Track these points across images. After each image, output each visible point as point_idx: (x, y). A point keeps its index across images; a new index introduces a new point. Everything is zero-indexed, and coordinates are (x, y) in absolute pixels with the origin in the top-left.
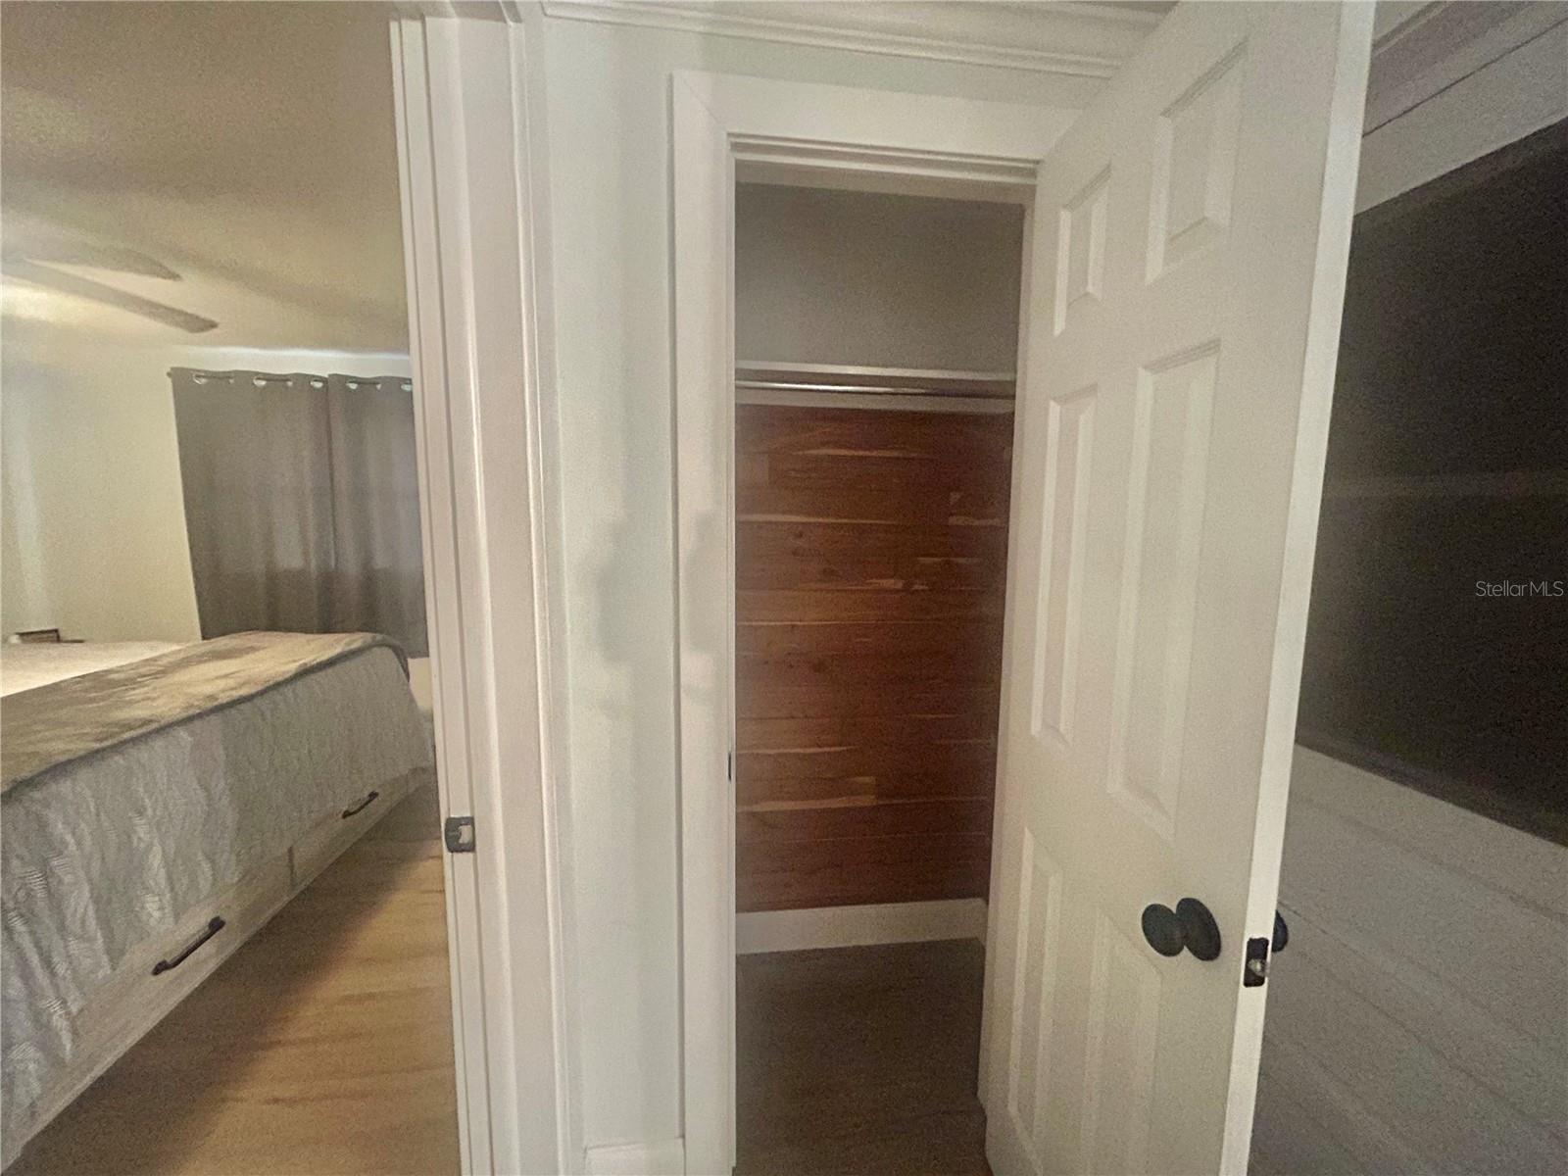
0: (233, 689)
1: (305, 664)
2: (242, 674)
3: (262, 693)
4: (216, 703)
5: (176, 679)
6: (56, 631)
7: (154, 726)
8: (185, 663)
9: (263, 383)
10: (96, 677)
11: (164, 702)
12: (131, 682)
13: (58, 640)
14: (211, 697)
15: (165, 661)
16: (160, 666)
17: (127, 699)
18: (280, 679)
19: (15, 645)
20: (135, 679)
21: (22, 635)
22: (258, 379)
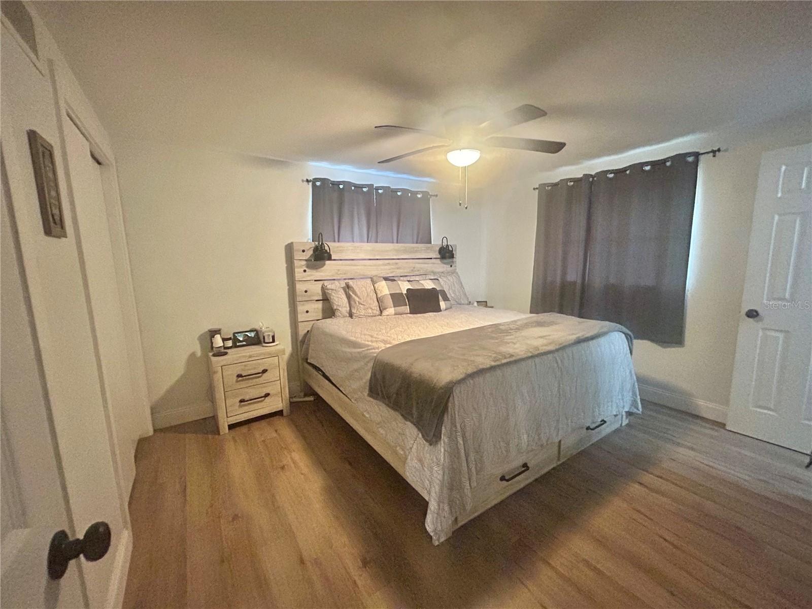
0: (546, 345)
1: (579, 337)
2: (550, 337)
3: (557, 350)
4: (538, 352)
5: (523, 334)
6: (486, 302)
7: (514, 359)
8: (526, 325)
9: (572, 183)
10: (495, 326)
11: (518, 346)
12: (507, 332)
13: (486, 306)
14: (537, 348)
15: (519, 323)
16: (518, 325)
17: (505, 340)
18: (567, 344)
19: (475, 306)
20: (508, 330)
21: (477, 302)
22: (570, 182)
